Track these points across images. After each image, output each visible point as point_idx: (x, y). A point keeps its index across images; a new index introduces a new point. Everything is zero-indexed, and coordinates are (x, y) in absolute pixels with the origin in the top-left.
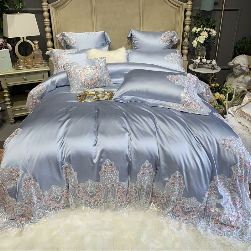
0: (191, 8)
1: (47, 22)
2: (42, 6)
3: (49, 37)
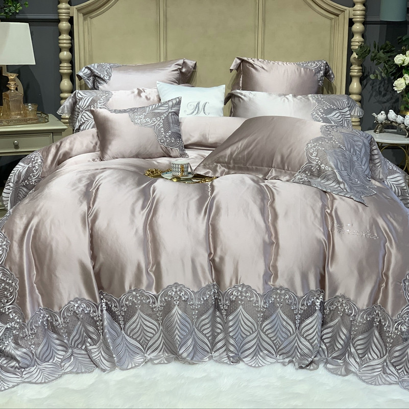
0: (361, 17)
1: (65, 41)
2: (59, 9)
3: (66, 71)
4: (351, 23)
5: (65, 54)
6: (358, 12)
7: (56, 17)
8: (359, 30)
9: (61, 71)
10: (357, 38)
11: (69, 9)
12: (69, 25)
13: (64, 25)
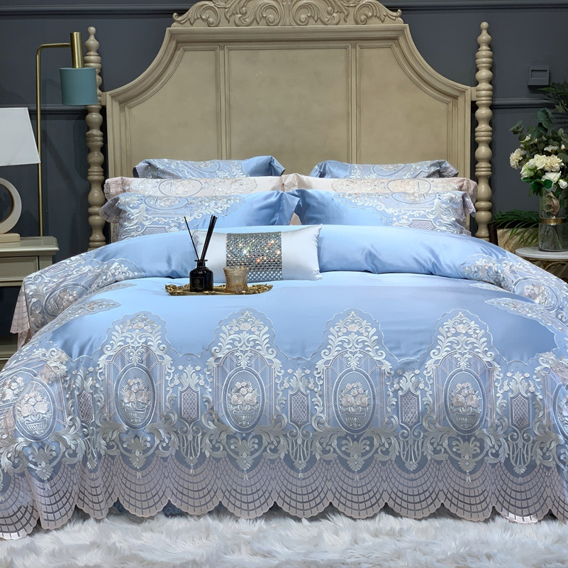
0: (488, 98)
1: (95, 138)
3: (96, 177)
4: (474, 107)
6: (484, 92)
8: (484, 116)
9: (91, 178)
10: (483, 127)
11: (100, 95)
12: (100, 116)
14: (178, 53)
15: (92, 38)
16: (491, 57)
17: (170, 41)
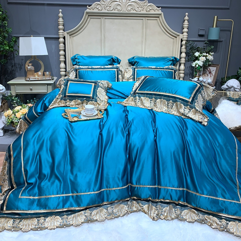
1: (62, 47)
2: (59, 33)
3: (62, 60)
5: (62, 52)
6: (185, 36)
7: (58, 37)
8: (184, 44)
9: (60, 60)
11: (63, 33)
12: (64, 40)
13: (61, 40)
14: (89, 19)
15: (61, 13)
16: (188, 25)
17: (86, 15)
